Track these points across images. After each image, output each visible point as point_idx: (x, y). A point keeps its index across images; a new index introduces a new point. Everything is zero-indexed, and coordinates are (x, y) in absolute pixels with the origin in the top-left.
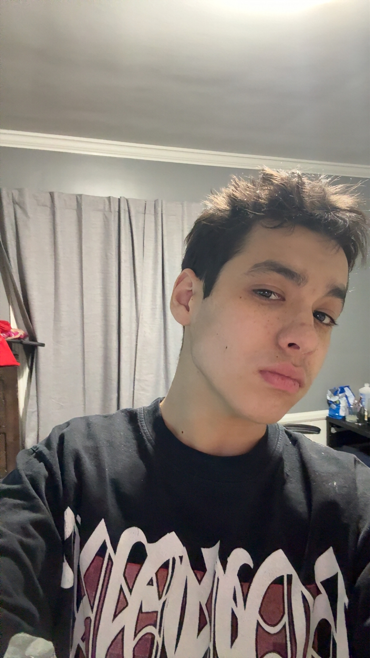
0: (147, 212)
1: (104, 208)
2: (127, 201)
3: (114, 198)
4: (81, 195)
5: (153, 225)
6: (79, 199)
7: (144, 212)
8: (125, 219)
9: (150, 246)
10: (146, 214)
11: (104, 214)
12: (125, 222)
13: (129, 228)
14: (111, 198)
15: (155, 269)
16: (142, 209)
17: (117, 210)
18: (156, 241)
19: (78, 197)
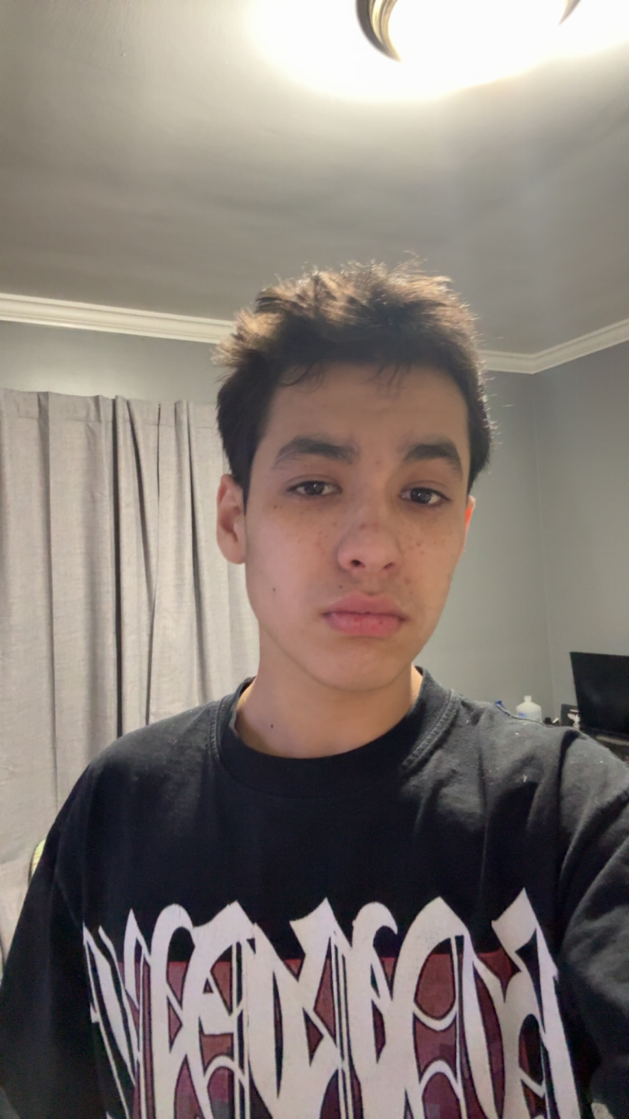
0: (162, 421)
1: (88, 414)
2: (128, 404)
3: (106, 399)
4: (46, 394)
5: (173, 443)
6: (43, 400)
7: (157, 423)
8: (125, 432)
9: (169, 478)
10: (160, 427)
11: (88, 426)
12: (125, 440)
13: (133, 448)
14: (101, 398)
15: (180, 519)
16: (153, 417)
17: (110, 418)
18: (180, 470)
19: (42, 397)
